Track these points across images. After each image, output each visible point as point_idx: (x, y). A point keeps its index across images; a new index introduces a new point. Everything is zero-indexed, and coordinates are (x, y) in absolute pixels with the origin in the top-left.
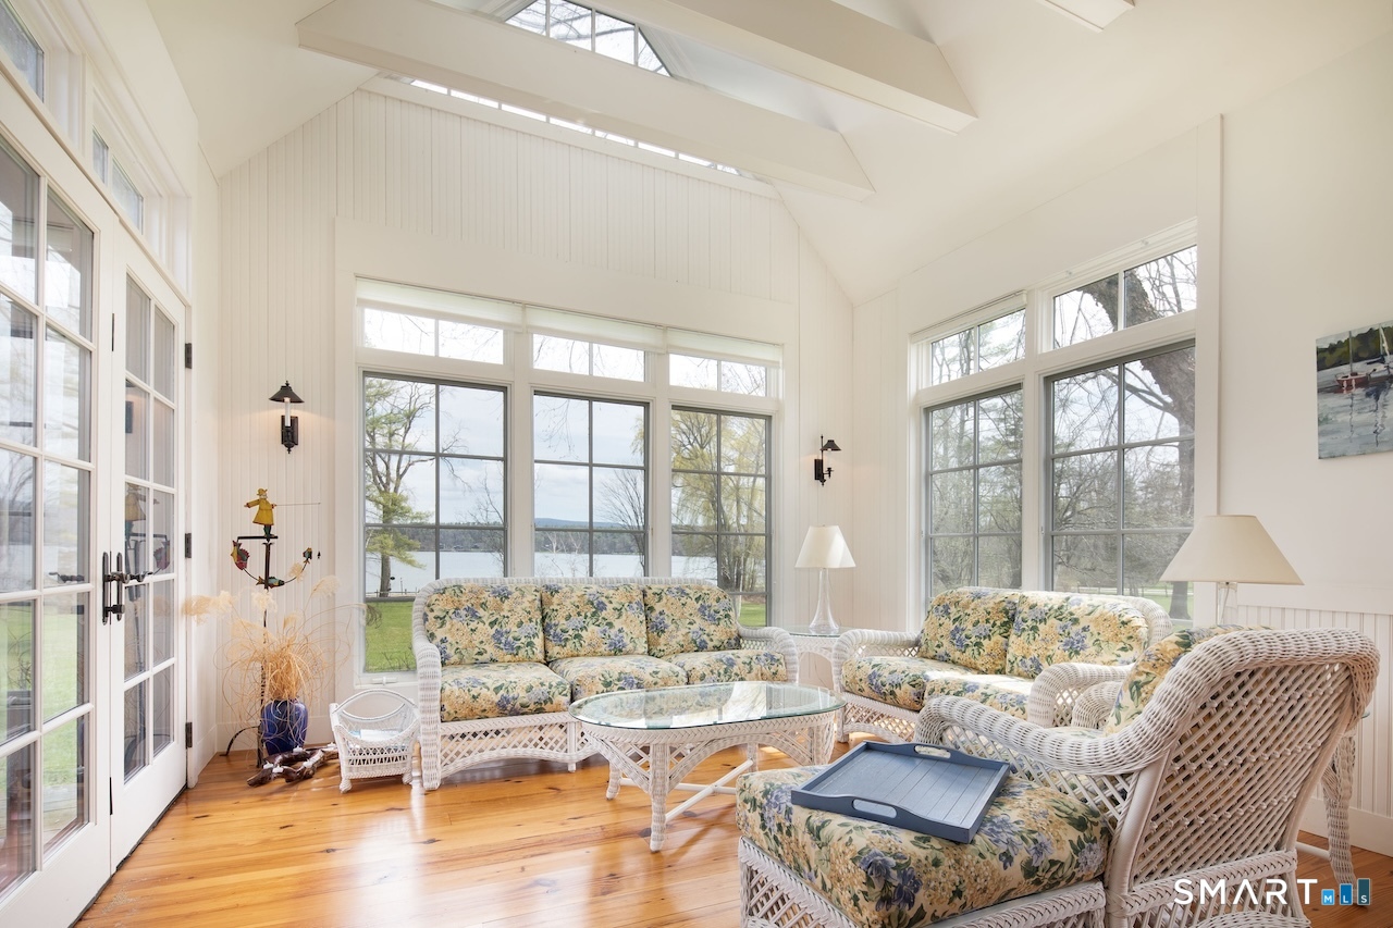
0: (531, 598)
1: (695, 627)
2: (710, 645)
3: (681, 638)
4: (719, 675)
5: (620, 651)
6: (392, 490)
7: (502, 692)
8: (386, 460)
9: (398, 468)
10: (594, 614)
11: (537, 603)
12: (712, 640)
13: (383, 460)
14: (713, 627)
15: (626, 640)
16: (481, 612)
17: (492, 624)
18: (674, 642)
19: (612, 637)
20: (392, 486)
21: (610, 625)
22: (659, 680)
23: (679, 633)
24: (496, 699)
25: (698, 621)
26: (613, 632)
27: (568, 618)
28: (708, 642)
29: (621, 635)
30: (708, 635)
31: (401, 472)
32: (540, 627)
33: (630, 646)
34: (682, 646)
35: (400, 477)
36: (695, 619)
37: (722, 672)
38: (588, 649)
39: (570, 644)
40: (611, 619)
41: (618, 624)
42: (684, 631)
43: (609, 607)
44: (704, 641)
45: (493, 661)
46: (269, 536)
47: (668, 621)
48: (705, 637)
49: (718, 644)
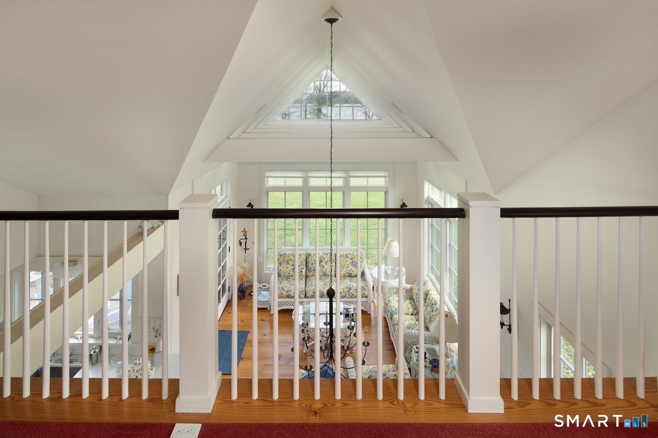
0: (303, 257)
3: (344, 272)
7: (288, 293)
11: (305, 259)
16: (290, 262)
17: (292, 266)
21: (323, 267)
24: (286, 294)
25: (350, 266)
27: (312, 264)
32: (305, 266)
39: (312, 272)
40: (324, 265)
43: (324, 261)
46: (246, 239)
48: (352, 272)
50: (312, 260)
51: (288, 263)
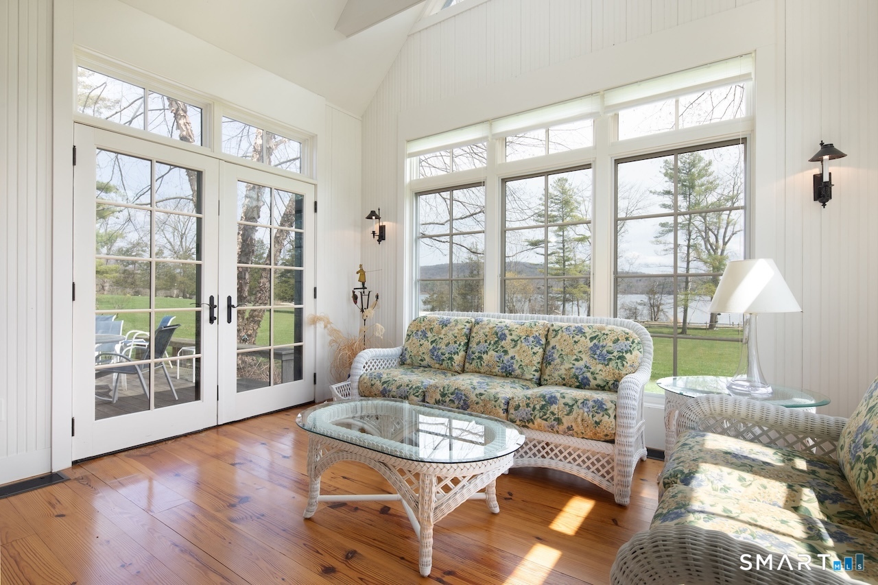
1: (580, 364)
2: (593, 383)
3: (563, 372)
4: (534, 409)
5: (510, 374)
6: (719, 253)
8: (716, 233)
9: (724, 237)
10: (496, 343)
12: (595, 379)
13: (713, 232)
14: (600, 367)
15: (516, 366)
18: (556, 374)
19: (505, 362)
20: (719, 251)
21: (506, 352)
22: (480, 401)
23: (563, 367)
26: (506, 358)
28: (591, 380)
29: (512, 361)
30: (592, 373)
31: (726, 239)
33: (518, 372)
34: (564, 379)
35: (725, 243)
36: (583, 356)
37: (538, 407)
38: (487, 368)
40: (507, 348)
41: (511, 353)
42: (567, 366)
43: (509, 338)
44: (587, 378)
45: (430, 366)
46: (364, 288)
47: (556, 356)
48: (589, 375)
49: (602, 384)
50: (481, 333)
51: (425, 335)
